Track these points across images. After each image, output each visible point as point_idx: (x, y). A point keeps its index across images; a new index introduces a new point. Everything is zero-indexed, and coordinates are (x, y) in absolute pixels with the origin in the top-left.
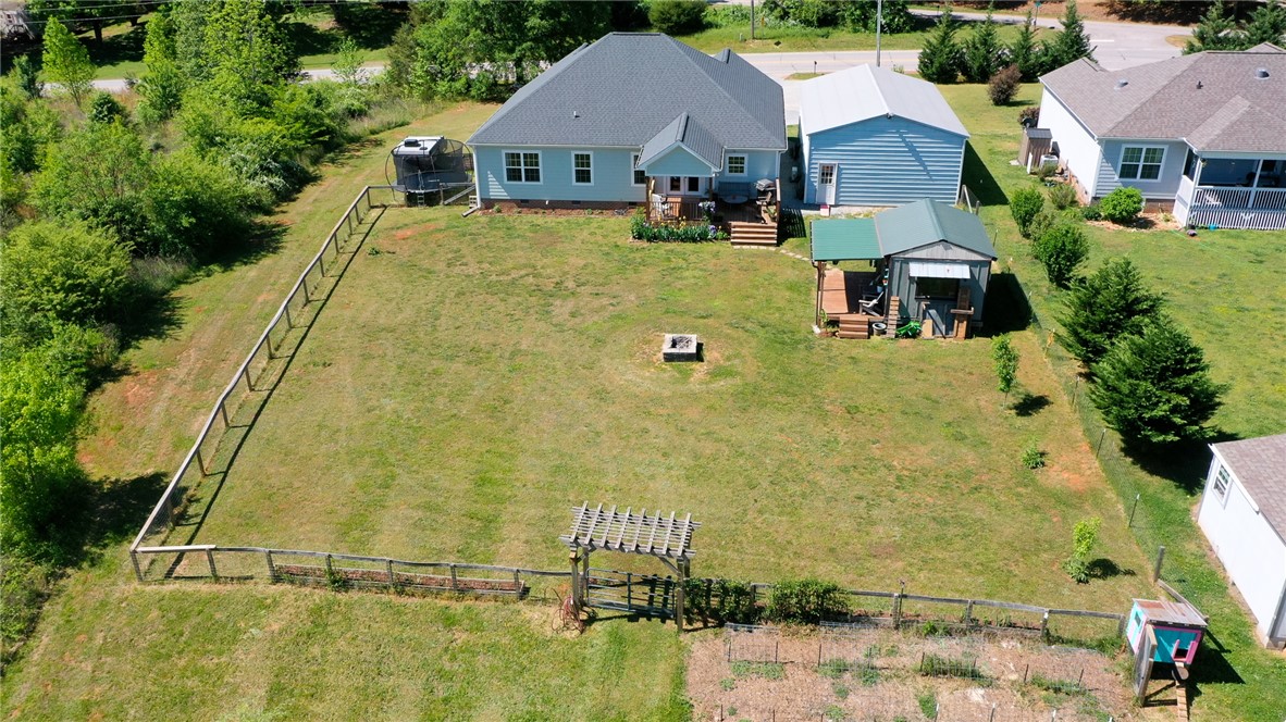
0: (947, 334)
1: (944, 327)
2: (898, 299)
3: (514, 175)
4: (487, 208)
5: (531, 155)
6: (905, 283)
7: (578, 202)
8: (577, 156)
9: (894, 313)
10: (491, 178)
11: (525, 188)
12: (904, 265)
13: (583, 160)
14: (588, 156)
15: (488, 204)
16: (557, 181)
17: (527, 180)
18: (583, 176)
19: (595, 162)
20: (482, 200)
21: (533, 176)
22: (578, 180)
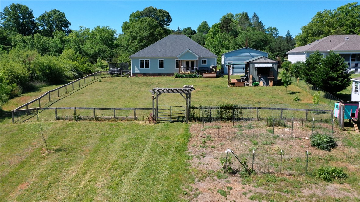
0: (267, 85)
1: (266, 83)
2: (252, 75)
3: (142, 66)
4: (134, 76)
5: (147, 60)
6: (254, 70)
7: (160, 74)
8: (160, 60)
9: (251, 80)
10: (135, 67)
11: (145, 70)
12: (253, 65)
13: (161, 62)
14: (163, 60)
15: (134, 75)
16: (154, 67)
17: (145, 67)
18: (161, 66)
19: (165, 62)
20: (133, 74)
21: (147, 66)
22: (160, 67)
